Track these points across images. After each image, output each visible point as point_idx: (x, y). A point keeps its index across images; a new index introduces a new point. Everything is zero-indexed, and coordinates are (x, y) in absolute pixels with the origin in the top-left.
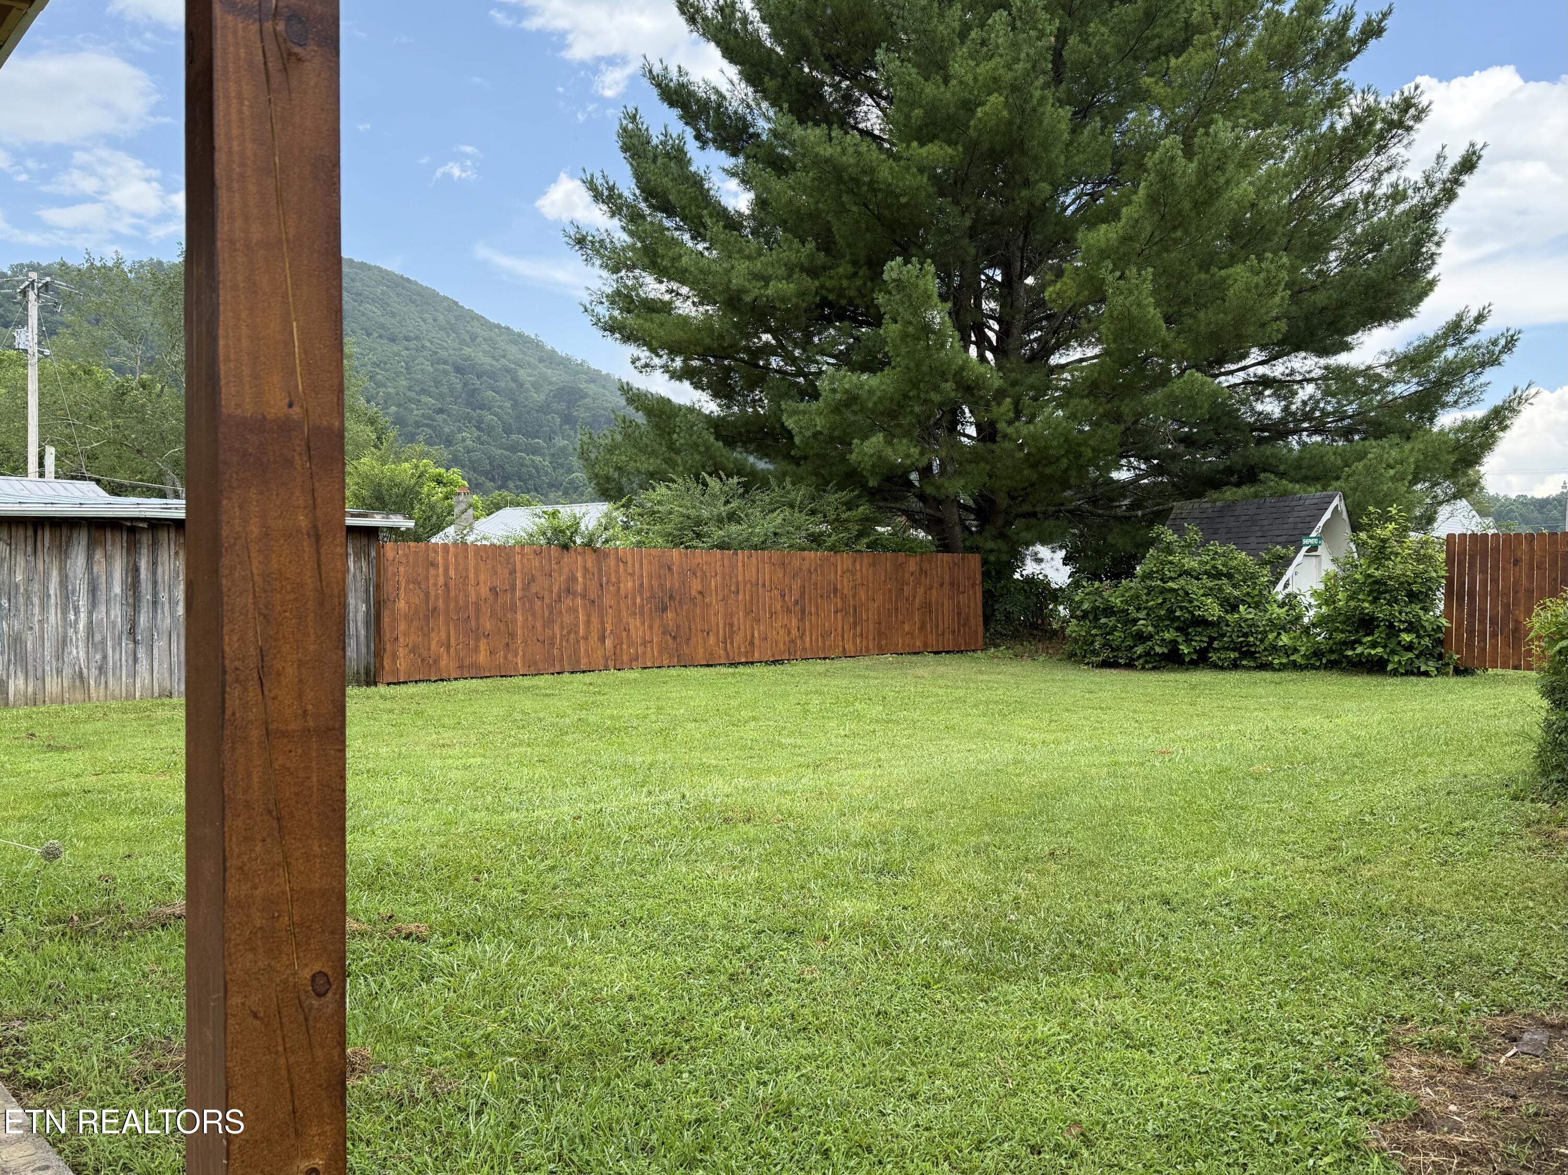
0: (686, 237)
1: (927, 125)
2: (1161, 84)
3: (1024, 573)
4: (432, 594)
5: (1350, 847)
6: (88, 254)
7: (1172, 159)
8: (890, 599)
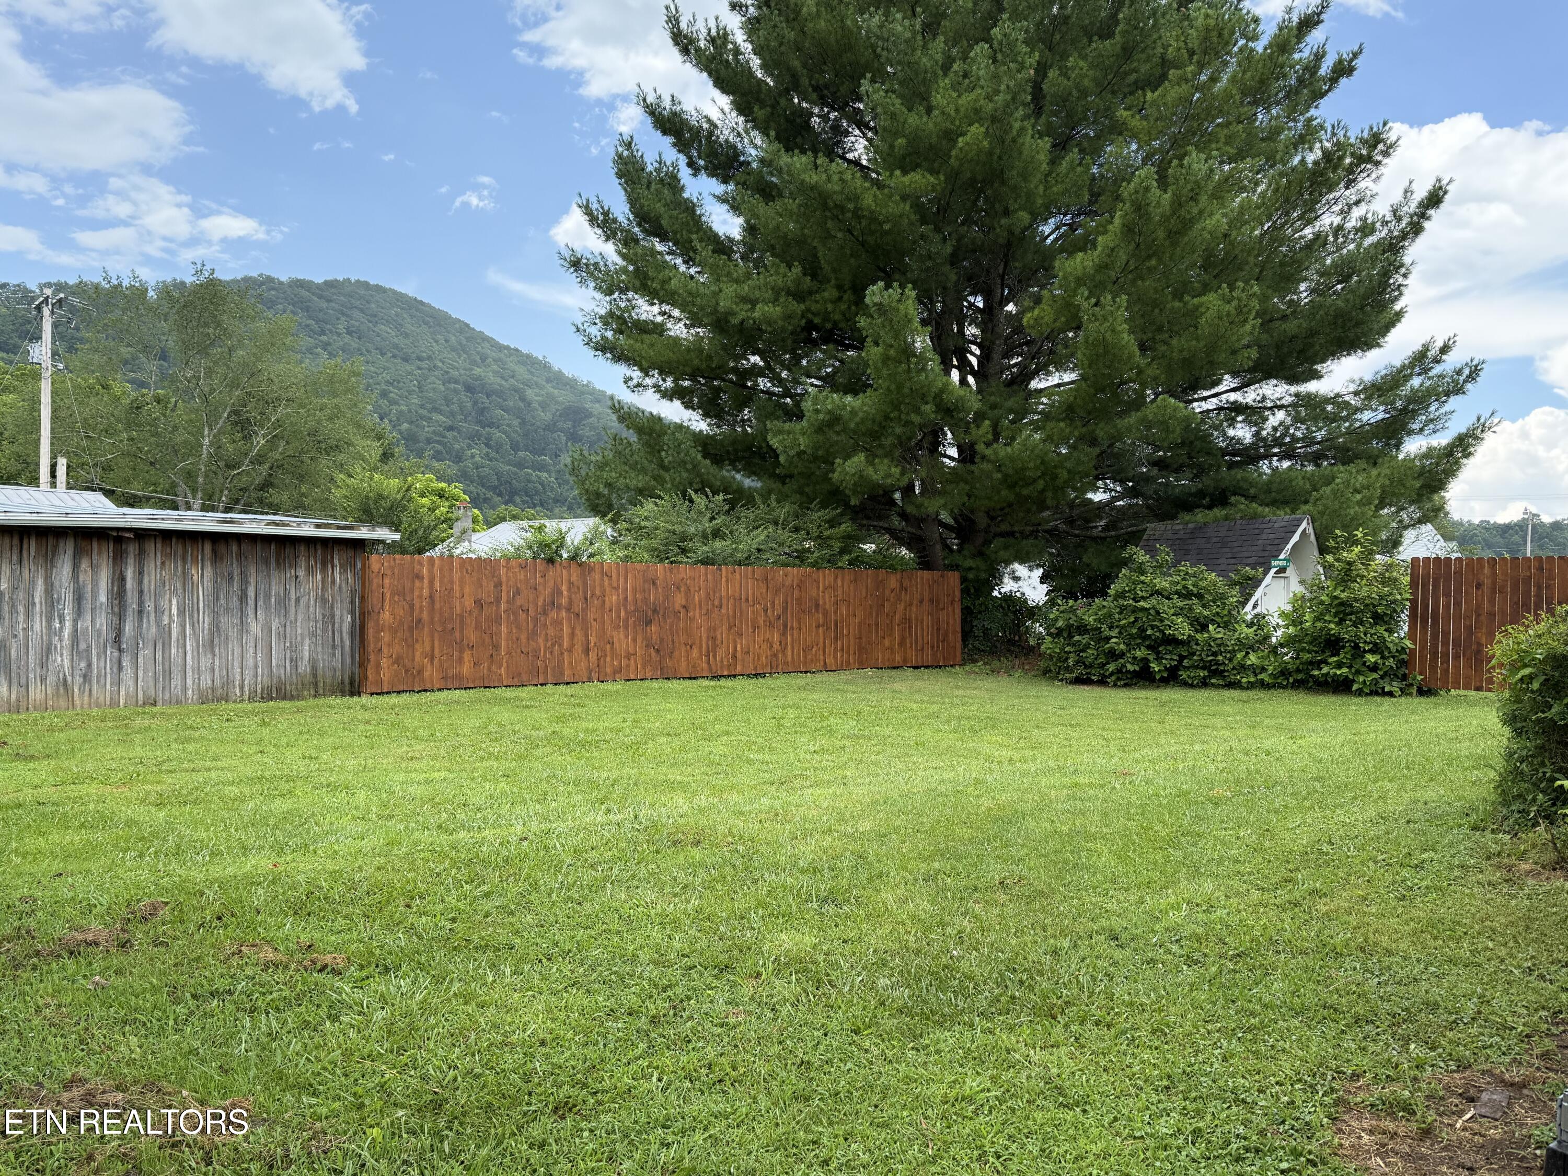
0: (679, 261)
1: (910, 154)
2: (1138, 117)
3: (1003, 590)
4: (417, 605)
5: (1306, 880)
6: (105, 272)
7: (1147, 189)
8: (871, 615)
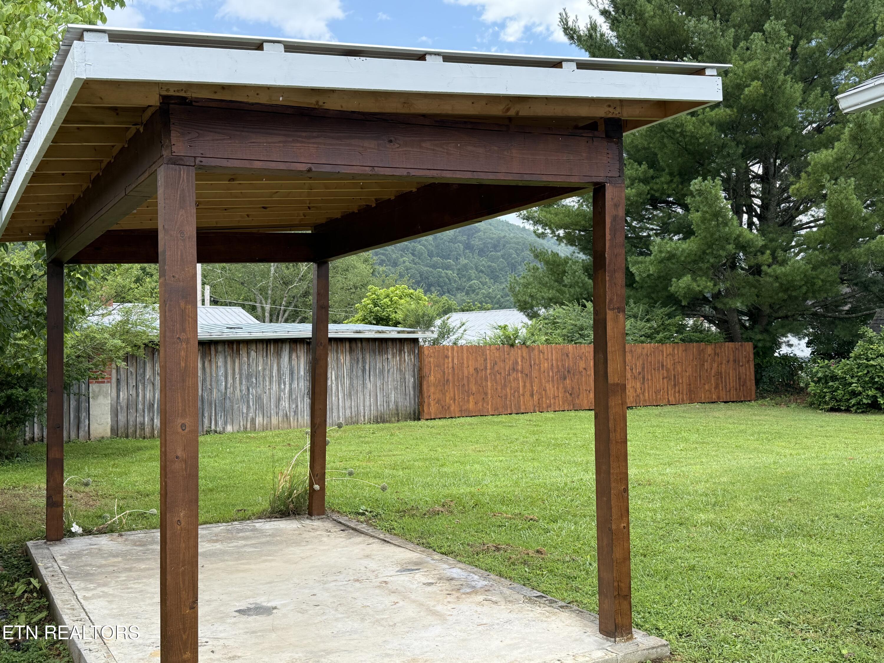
3: (781, 353)
4: (446, 372)
8: (696, 371)
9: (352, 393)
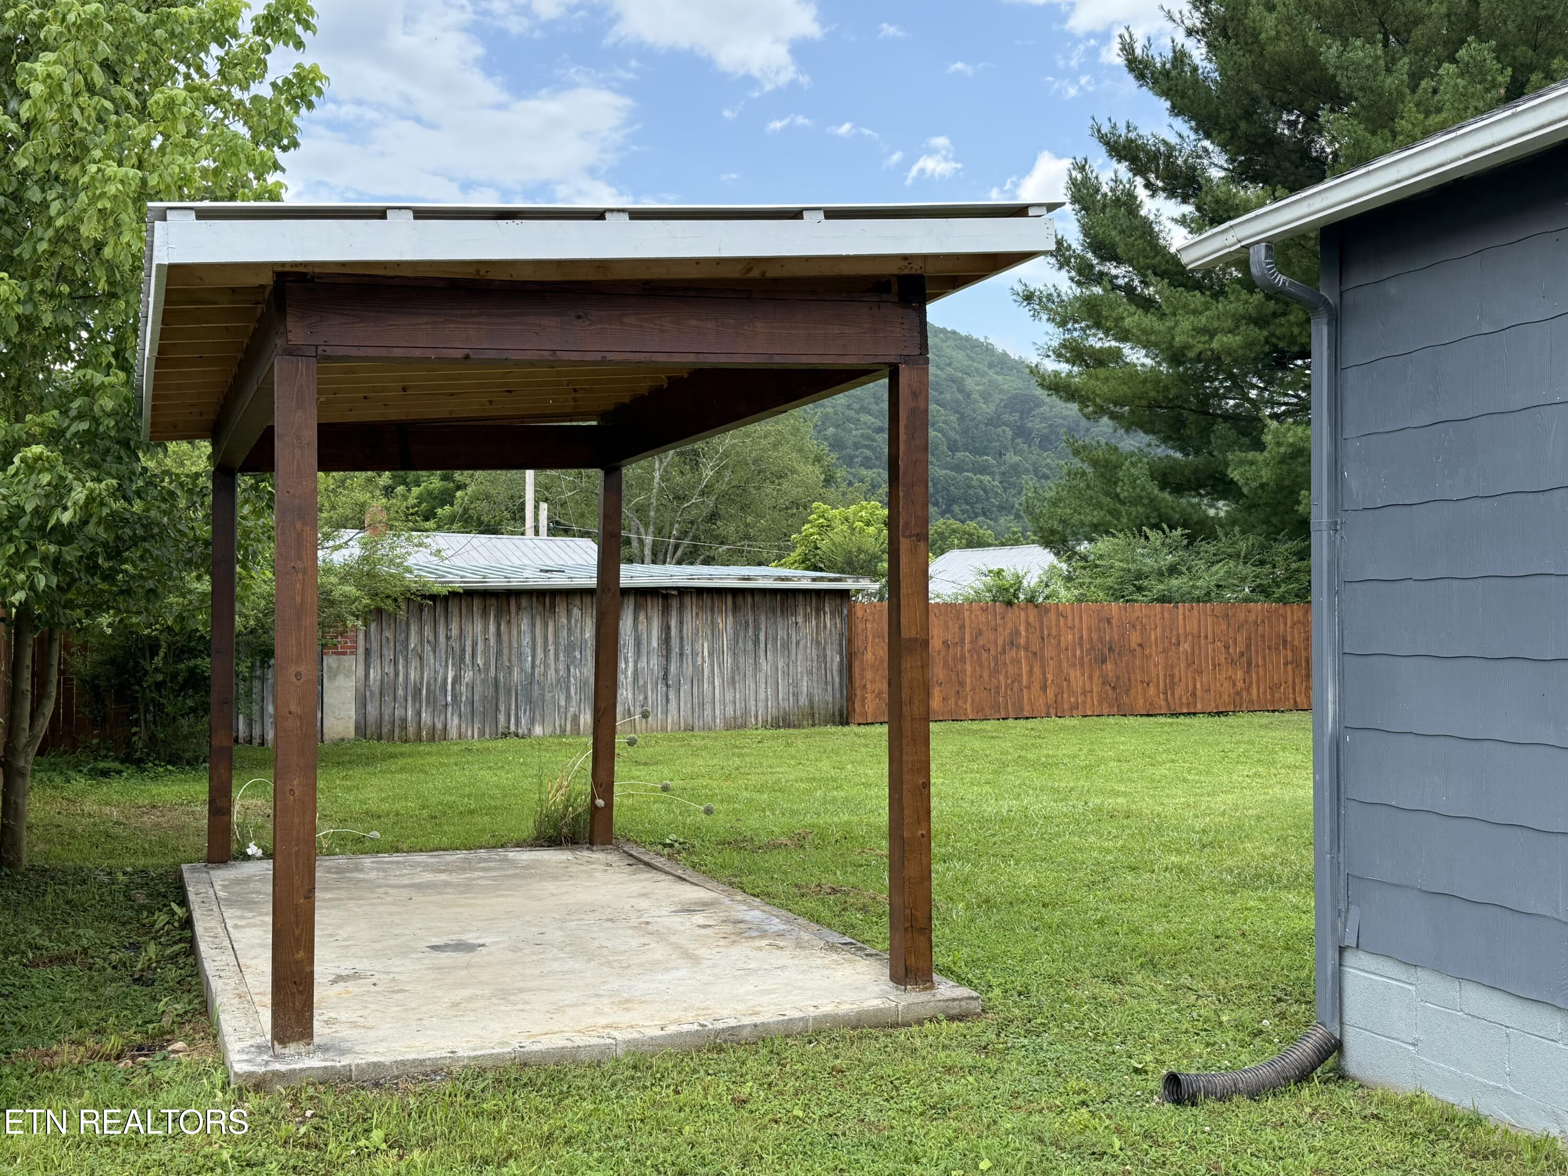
9: (737, 678)
